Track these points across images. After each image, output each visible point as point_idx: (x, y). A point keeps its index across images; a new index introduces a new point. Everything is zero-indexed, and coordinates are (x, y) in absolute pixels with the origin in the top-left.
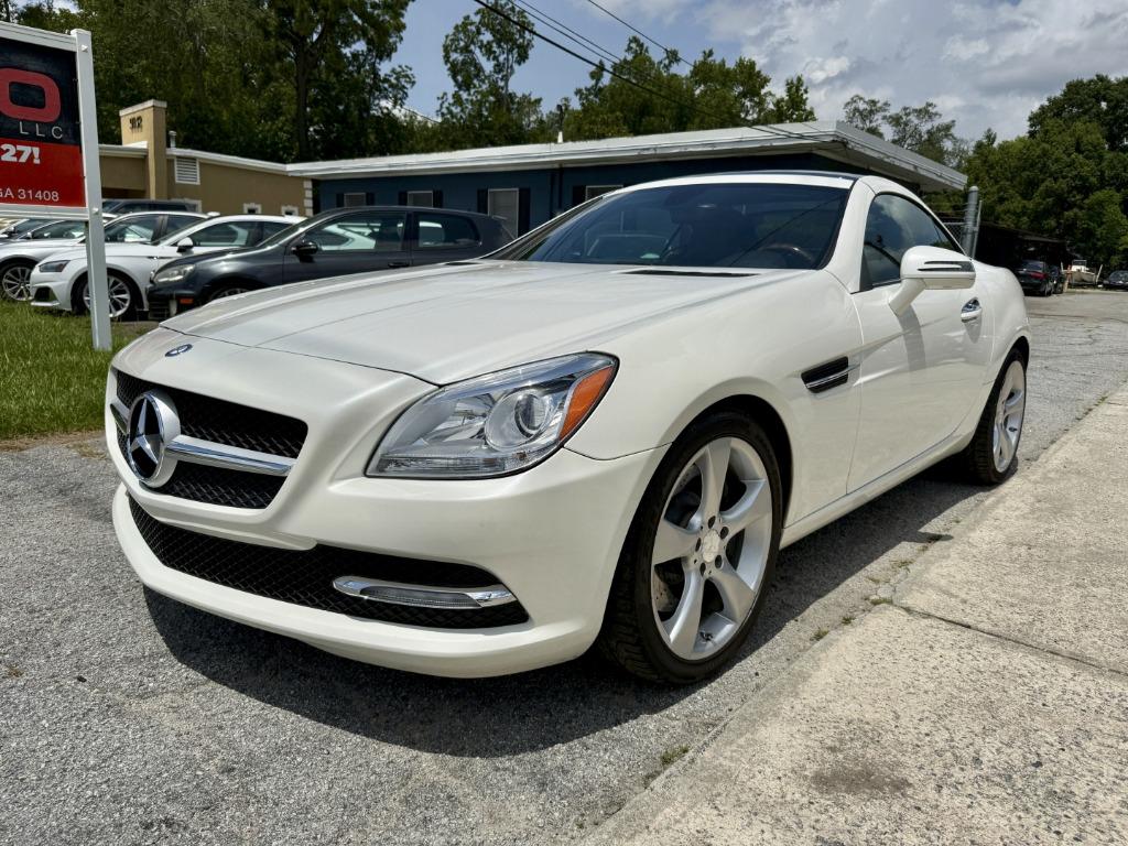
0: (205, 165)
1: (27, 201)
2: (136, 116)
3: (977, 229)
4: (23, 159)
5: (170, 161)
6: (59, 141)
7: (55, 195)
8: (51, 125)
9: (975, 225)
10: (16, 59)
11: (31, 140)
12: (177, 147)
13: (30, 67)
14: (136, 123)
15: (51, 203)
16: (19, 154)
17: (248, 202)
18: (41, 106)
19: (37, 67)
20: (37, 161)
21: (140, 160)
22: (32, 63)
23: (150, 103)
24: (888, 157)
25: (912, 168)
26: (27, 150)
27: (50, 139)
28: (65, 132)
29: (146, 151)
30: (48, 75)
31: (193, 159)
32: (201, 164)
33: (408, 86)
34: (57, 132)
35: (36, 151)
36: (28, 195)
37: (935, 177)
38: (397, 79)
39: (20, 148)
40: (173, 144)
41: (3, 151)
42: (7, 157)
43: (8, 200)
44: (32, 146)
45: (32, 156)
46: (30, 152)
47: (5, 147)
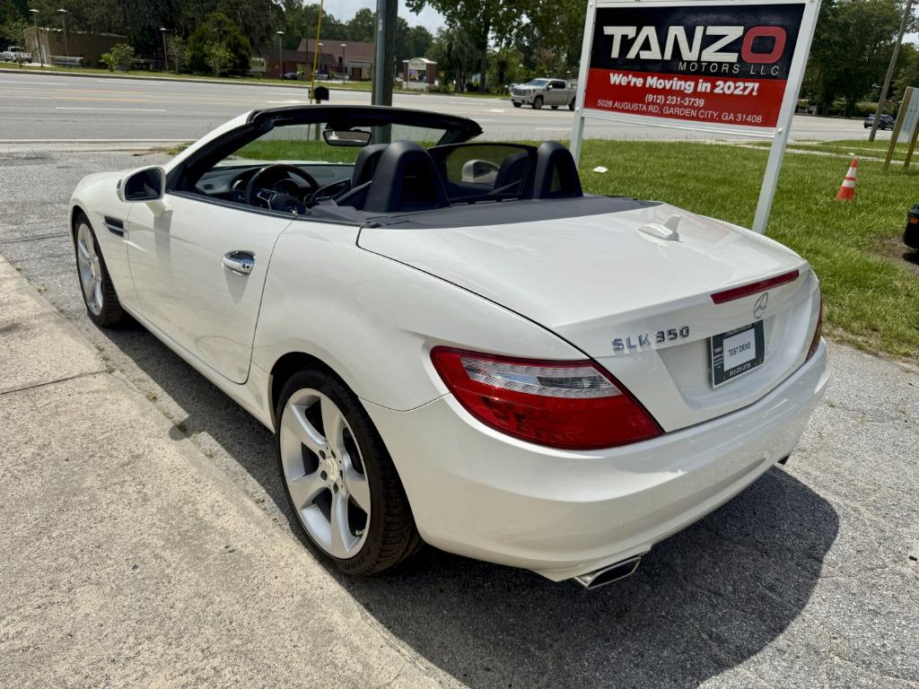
1: (741, 122)
4: (747, 92)
6: (775, 77)
7: (759, 119)
8: (772, 65)
10: (763, 19)
11: (756, 78)
13: (772, 23)
15: (756, 124)
16: (745, 88)
19: (776, 22)
20: (755, 94)
22: (775, 20)
26: (750, 85)
27: (768, 76)
28: (780, 69)
30: (782, 26)
35: (757, 85)
36: (742, 118)
39: (747, 84)
41: (736, 88)
42: (738, 92)
43: (730, 122)
44: (754, 82)
45: (752, 90)
46: (753, 86)
47: (737, 84)
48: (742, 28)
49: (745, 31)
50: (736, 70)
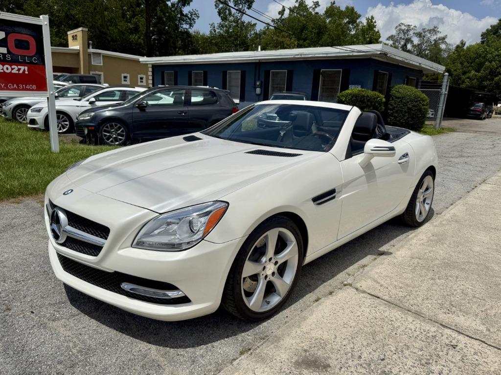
0: (105, 57)
1: (23, 89)
2: (74, 34)
3: (447, 93)
4: (21, 72)
5: (89, 55)
6: (36, 64)
7: (34, 87)
8: (32, 57)
9: (446, 91)
10: (17, 29)
11: (23, 63)
12: (93, 48)
13: (23, 32)
14: (75, 38)
15: (33, 90)
16: (19, 70)
17: (124, 73)
18: (28, 48)
19: (26, 32)
20: (27, 73)
21: (76, 54)
22: (24, 31)
23: (80, 29)
24: (407, 60)
25: (418, 64)
26: (22, 68)
27: (31, 63)
28: (38, 59)
29: (79, 50)
30: (30, 35)
31: (100, 54)
32: (103, 56)
33: (196, 18)
34: (35, 60)
35: (26, 68)
36: (23, 87)
37: (429, 68)
38: (191, 15)
39: (19, 67)
40: (91, 47)
41: (12, 69)
42: (14, 71)
43: (15, 89)
44: (24, 66)
45: (24, 70)
46: (24, 69)
47: (13, 67)
48: (4, 33)
49: (7, 35)
50: (9, 57)
